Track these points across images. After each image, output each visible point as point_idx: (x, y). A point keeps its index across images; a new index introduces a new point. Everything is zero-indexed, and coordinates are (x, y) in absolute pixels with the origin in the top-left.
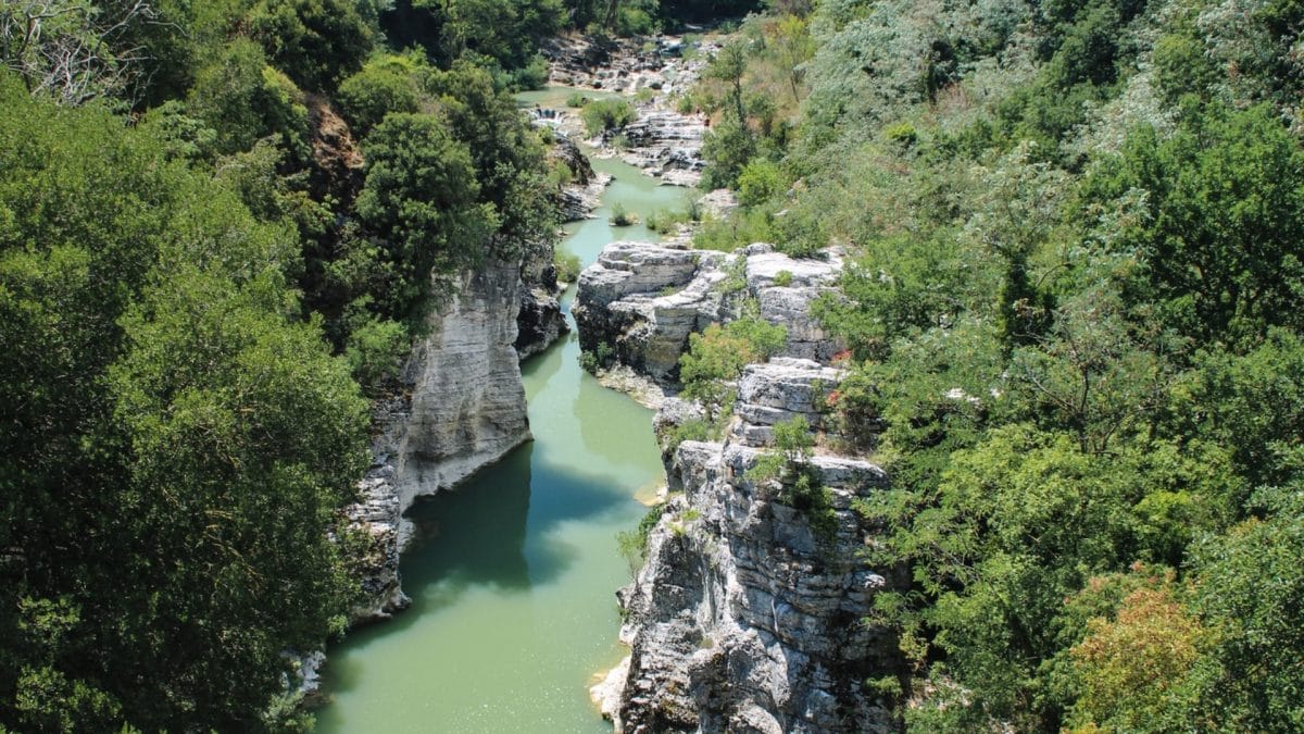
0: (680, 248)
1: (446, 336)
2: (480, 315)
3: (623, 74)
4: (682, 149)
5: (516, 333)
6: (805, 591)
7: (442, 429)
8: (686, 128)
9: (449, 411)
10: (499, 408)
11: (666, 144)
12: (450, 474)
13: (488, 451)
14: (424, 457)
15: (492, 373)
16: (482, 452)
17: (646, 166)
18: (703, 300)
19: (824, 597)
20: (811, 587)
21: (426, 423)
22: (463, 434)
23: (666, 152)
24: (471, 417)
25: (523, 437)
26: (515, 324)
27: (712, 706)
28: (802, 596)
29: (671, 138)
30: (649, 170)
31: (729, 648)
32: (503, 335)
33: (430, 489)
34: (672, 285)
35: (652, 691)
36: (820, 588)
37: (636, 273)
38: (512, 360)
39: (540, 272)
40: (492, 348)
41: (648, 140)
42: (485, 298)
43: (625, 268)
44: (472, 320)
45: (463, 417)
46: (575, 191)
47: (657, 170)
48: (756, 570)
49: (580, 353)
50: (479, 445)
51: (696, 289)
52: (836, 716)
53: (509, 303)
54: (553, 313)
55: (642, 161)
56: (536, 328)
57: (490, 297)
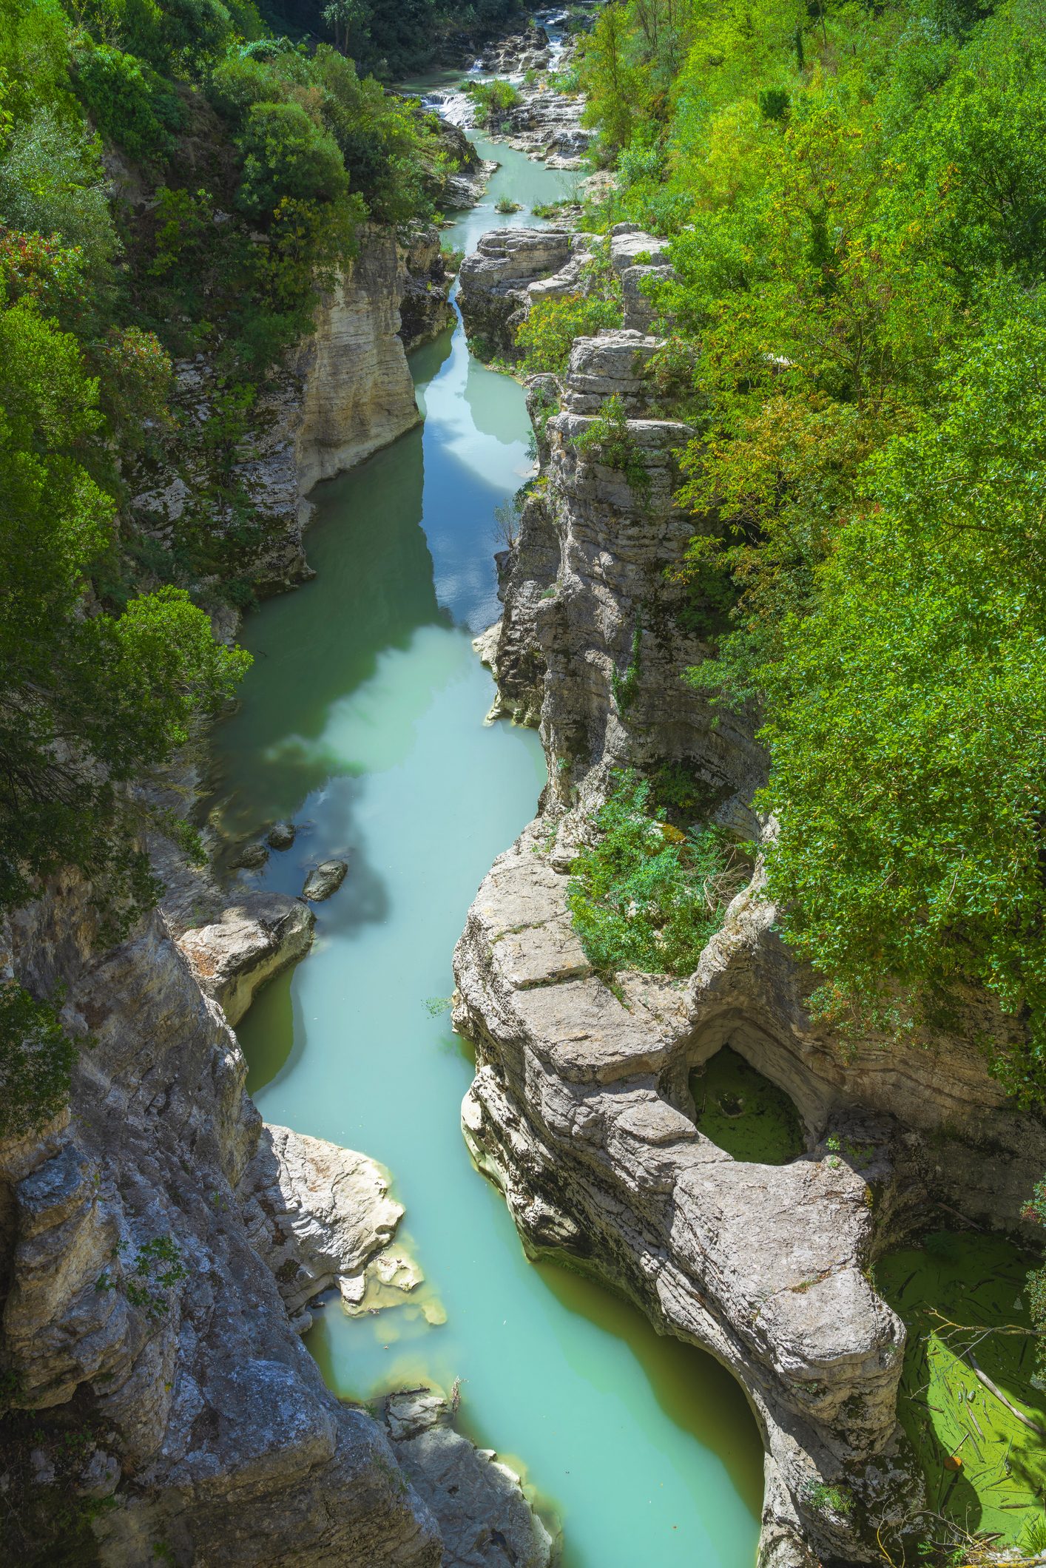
0: (558, 232)
1: (334, 329)
2: (364, 306)
3: (509, 54)
4: (564, 131)
5: (399, 322)
6: (625, 542)
7: (337, 416)
8: (568, 109)
9: (342, 400)
10: (389, 395)
11: (549, 127)
12: (347, 456)
13: (382, 434)
14: (325, 443)
15: (380, 363)
16: (377, 436)
17: (531, 151)
18: (575, 282)
19: (642, 546)
20: (629, 538)
21: (323, 412)
22: (357, 421)
23: (549, 135)
24: (364, 404)
25: (414, 420)
26: (398, 314)
27: (556, 646)
28: (623, 547)
29: (555, 120)
30: (534, 155)
31: (569, 596)
32: (387, 325)
33: (330, 471)
34: (546, 269)
35: (521, 640)
36: (638, 539)
37: (512, 259)
38: (397, 348)
39: (428, 263)
40: (377, 338)
41: (532, 123)
42: (367, 290)
43: (503, 255)
44: (357, 312)
45: (356, 405)
46: (462, 182)
47: (541, 155)
48: (587, 526)
49: (466, 340)
50: (373, 431)
51: (568, 272)
52: (656, 650)
53: (390, 293)
54: (439, 300)
55: (527, 145)
56: (424, 318)
57: (373, 290)
